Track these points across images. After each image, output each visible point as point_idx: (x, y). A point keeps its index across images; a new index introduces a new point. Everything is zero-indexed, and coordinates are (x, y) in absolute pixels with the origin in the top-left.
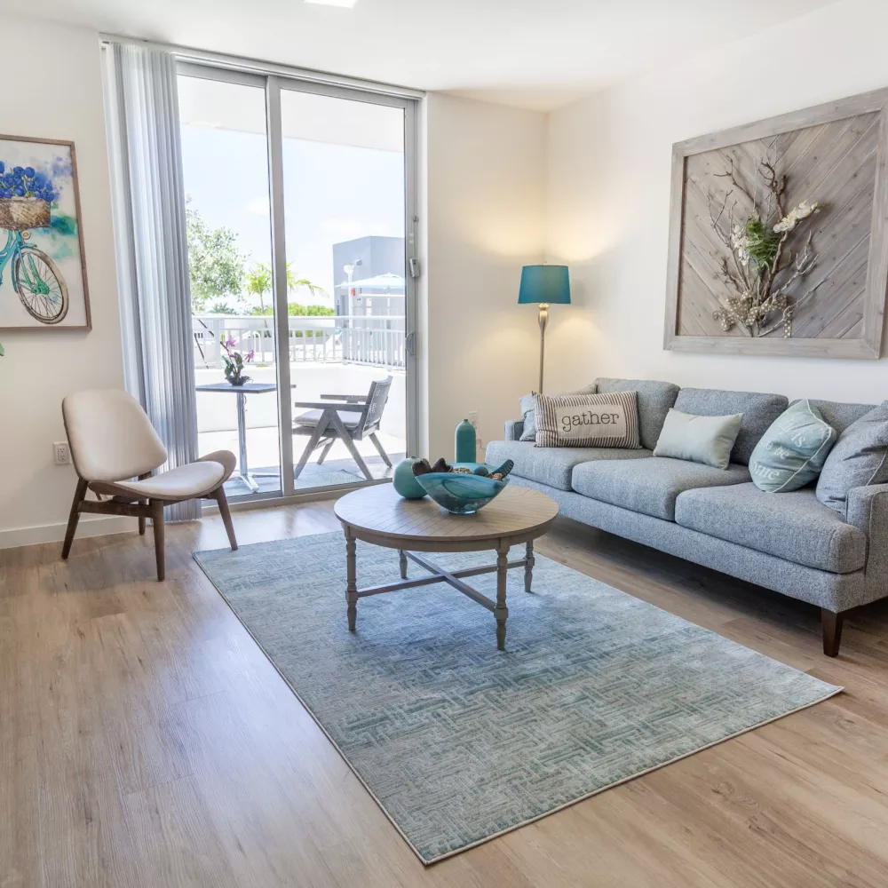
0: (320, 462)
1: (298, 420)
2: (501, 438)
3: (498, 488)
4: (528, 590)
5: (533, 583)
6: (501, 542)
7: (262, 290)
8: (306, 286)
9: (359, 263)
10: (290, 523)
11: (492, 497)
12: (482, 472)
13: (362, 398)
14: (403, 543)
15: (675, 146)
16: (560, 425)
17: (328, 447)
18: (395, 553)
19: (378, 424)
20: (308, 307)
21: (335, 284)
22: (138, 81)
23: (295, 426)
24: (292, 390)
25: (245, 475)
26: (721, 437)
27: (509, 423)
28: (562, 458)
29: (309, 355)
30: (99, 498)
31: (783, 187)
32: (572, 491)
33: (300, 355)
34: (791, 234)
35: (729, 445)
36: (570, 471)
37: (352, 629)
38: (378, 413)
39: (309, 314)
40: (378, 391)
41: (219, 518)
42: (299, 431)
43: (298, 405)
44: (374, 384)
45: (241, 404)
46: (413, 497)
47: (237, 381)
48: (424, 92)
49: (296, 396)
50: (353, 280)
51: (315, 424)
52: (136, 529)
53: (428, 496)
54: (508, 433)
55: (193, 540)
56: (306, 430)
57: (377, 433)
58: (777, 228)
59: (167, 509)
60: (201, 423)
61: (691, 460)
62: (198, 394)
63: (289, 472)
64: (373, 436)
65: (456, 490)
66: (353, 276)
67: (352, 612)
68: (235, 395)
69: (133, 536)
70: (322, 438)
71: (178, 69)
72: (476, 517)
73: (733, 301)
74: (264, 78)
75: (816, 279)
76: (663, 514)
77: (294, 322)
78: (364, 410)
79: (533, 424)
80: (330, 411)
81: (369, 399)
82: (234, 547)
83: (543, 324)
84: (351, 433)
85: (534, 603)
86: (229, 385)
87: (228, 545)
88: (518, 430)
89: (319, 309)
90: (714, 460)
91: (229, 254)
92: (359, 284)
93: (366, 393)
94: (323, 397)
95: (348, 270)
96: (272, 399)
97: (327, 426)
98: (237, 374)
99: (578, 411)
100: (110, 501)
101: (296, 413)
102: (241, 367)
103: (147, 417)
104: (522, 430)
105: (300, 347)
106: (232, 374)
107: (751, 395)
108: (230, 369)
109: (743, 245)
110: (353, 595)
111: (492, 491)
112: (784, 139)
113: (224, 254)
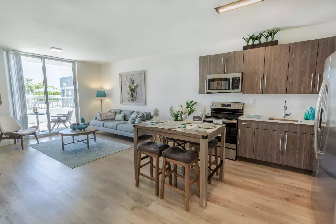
0: (57, 128)
1: (51, 120)
2: (93, 120)
3: (87, 127)
4: (95, 142)
5: (96, 141)
6: (87, 133)
7: (38, 89)
8: (52, 88)
9: (67, 83)
10: (51, 139)
11: (86, 128)
12: (85, 124)
13: (66, 115)
14: (73, 135)
15: (119, 74)
16: (103, 117)
17: (59, 125)
18: (72, 137)
19: (70, 119)
20: (53, 92)
21: (61, 88)
22: (12, 57)
23: (51, 121)
24: (50, 114)
25: (39, 132)
26: (122, 117)
27: (95, 117)
28: (102, 122)
29: (54, 105)
30: (6, 136)
31: (133, 82)
32: (104, 127)
33: (51, 105)
34: (134, 88)
35: (124, 118)
36: (103, 124)
37: (63, 150)
38: (70, 117)
39: (54, 95)
40: (70, 113)
41: (36, 139)
42: (51, 122)
43: (51, 117)
44: (69, 112)
45: (37, 118)
46: (74, 129)
47: (36, 113)
48: (76, 61)
49: (51, 115)
50: (66, 87)
51: (55, 120)
52: (14, 143)
53: (76, 129)
54: (94, 119)
55: (28, 143)
56: (53, 121)
57: (70, 121)
58: (132, 87)
59: (23, 137)
60: (29, 122)
61: (119, 121)
62: (28, 116)
63: (50, 130)
64: (69, 122)
65: (80, 127)
66: (66, 86)
67: (63, 148)
68: (36, 116)
69: (13, 144)
70: (57, 123)
71: (21, 55)
72: (84, 131)
73: (128, 97)
74: (41, 57)
75: (138, 94)
76: (116, 129)
77: (50, 97)
78: (67, 117)
79: (98, 117)
80: (59, 117)
81: (68, 115)
82: (38, 143)
83: (101, 100)
84: (64, 122)
85: (96, 143)
86: (34, 113)
87: (37, 143)
88: (96, 118)
89: (56, 93)
90: (122, 120)
91: (31, 84)
92: (67, 88)
93: (67, 114)
94: (57, 115)
95: (64, 84)
96: (46, 116)
97: (59, 120)
98: (36, 111)
99: (106, 115)
100: (9, 137)
101: (51, 118)
102: (37, 110)
103: (16, 120)
104: (97, 118)
105: (51, 103)
106: (35, 111)
107: (130, 111)
108: (34, 110)
109: (129, 89)
110: (63, 145)
111: (86, 127)
112: (132, 75)
113: (29, 84)
